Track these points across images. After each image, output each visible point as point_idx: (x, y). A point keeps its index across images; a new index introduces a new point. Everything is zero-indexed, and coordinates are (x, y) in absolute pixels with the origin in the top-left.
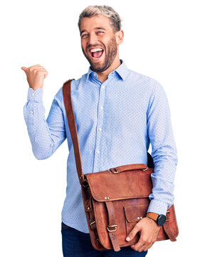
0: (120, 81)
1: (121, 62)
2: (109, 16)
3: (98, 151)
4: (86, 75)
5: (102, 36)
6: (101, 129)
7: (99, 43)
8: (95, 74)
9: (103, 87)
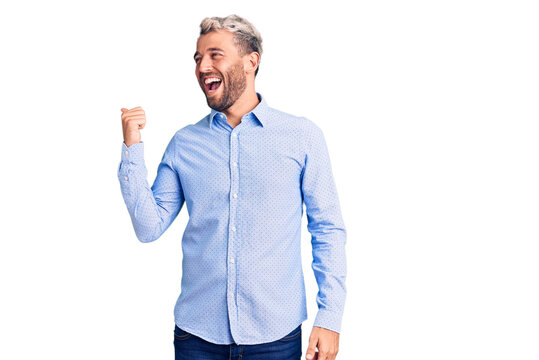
0: (258, 127)
1: (259, 98)
2: (233, 30)
3: (233, 228)
4: (208, 117)
5: (218, 61)
6: (236, 196)
7: (214, 71)
8: (222, 115)
9: (234, 135)
